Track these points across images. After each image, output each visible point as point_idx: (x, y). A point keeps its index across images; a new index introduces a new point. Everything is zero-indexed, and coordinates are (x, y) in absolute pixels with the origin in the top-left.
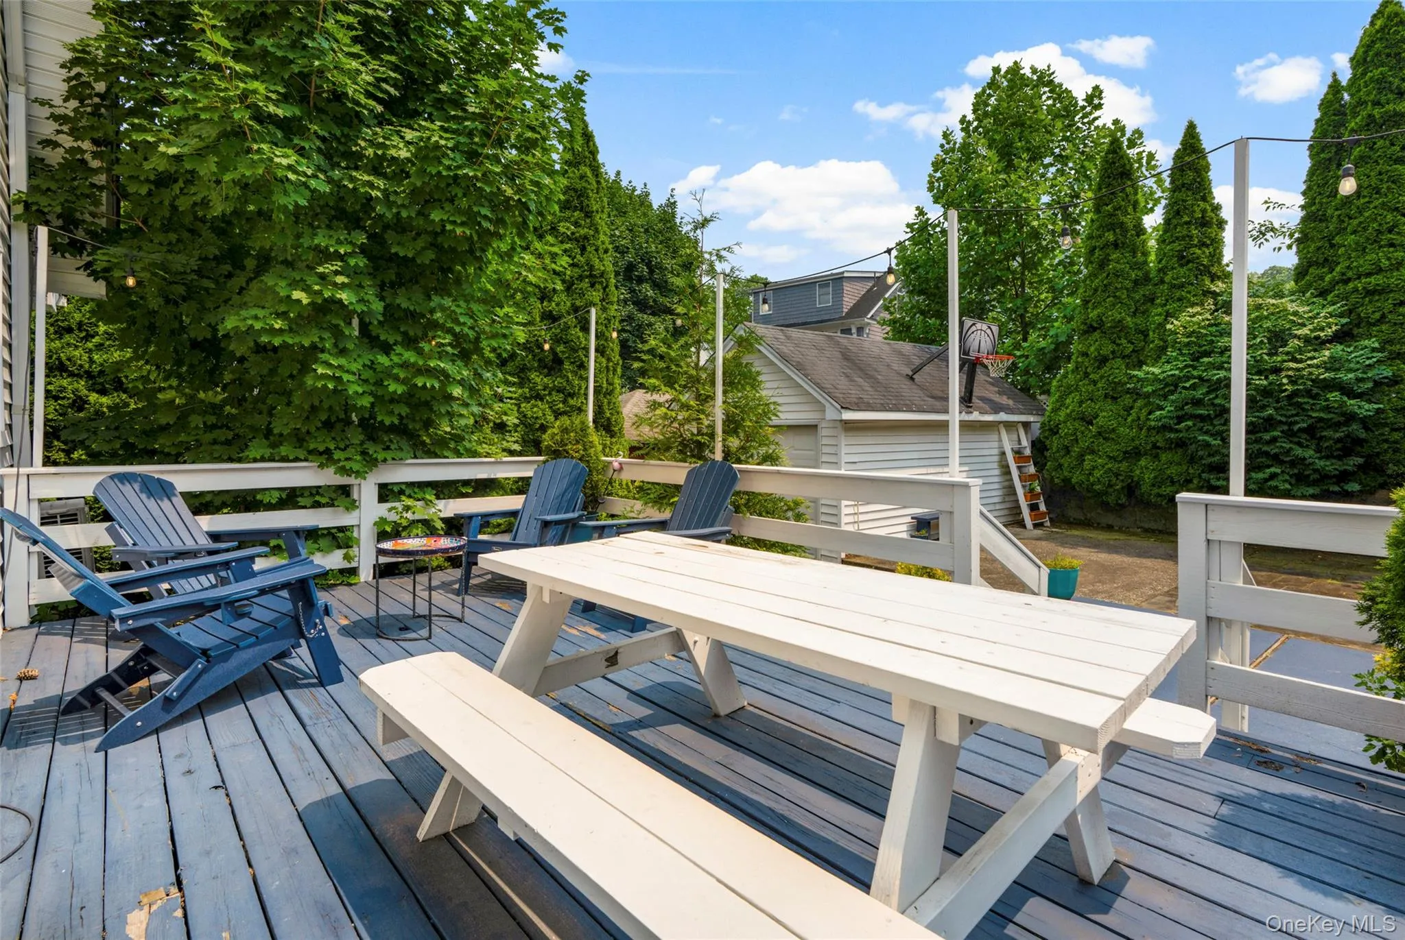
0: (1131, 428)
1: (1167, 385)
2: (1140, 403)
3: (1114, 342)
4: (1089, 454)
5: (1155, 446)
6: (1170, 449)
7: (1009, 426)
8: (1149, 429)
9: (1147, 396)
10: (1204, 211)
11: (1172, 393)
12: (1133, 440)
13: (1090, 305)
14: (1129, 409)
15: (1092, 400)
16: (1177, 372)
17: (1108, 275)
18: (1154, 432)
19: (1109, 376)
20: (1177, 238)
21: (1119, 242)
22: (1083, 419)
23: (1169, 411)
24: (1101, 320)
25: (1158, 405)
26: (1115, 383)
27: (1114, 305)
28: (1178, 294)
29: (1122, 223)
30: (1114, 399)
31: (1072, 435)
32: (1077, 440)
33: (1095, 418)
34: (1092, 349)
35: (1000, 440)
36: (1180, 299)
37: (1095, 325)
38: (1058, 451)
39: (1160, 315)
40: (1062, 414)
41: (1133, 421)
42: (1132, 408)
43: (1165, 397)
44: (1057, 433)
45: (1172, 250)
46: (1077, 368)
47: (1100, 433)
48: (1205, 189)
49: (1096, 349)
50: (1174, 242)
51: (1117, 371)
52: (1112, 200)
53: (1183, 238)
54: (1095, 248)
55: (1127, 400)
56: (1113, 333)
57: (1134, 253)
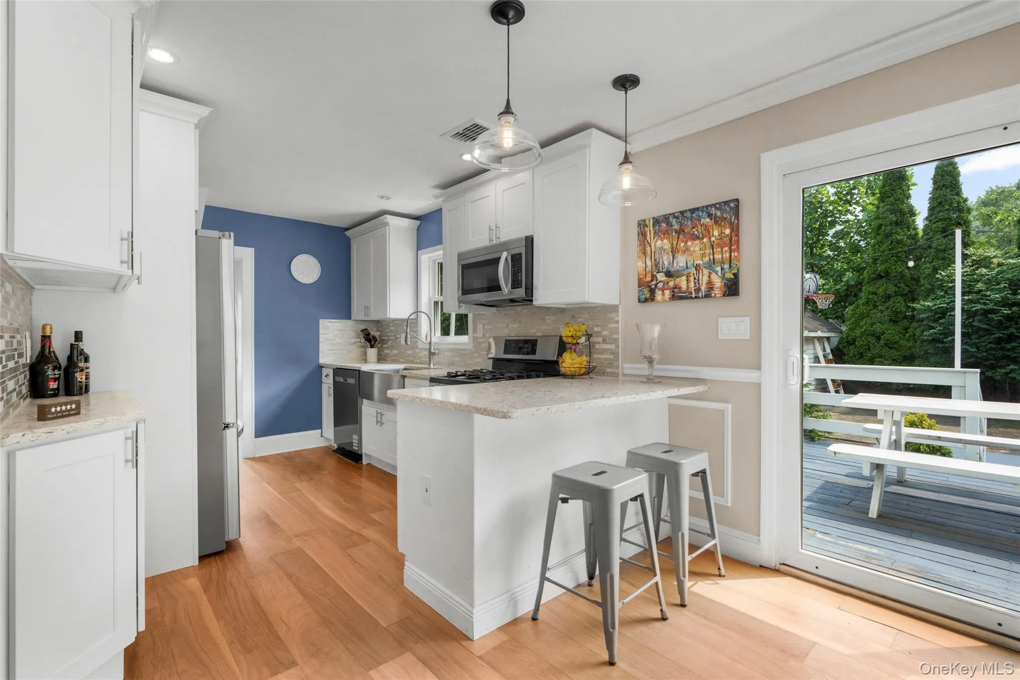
0: (908, 341)
1: (936, 313)
2: (914, 325)
3: (896, 286)
4: (878, 358)
5: (926, 352)
6: (937, 354)
7: (820, 339)
8: (922, 342)
9: (922, 320)
10: (958, 203)
11: (940, 318)
12: (910, 349)
13: (879, 262)
14: (906, 329)
15: (880, 323)
16: (945, 305)
17: (892, 242)
18: (926, 344)
19: (893, 307)
20: (940, 220)
21: (899, 221)
22: (874, 335)
23: (939, 330)
24: (887, 271)
25: (931, 326)
26: (897, 312)
27: (896, 262)
28: (941, 255)
29: (901, 209)
30: (895, 322)
31: (866, 346)
32: (869, 349)
33: (882, 334)
34: (881, 290)
35: (815, 349)
36: (943, 259)
37: (883, 275)
38: (854, 356)
39: (929, 268)
40: (858, 332)
41: (910, 336)
42: (908, 328)
43: (935, 321)
44: (854, 343)
45: (937, 227)
46: (867, 302)
47: (886, 344)
48: (958, 188)
49: (884, 290)
50: (937, 222)
51: (899, 304)
52: (893, 194)
53: (945, 220)
54: (881, 225)
55: (905, 323)
56: (895, 280)
57: (909, 228)
